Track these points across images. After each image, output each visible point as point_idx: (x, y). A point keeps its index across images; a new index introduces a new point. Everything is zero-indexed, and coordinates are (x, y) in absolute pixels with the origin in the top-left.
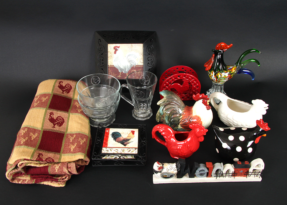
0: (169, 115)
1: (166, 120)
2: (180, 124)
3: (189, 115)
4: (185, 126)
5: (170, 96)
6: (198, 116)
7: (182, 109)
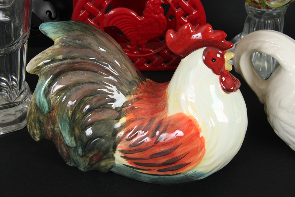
0: (74, 114)
2: (120, 147)
3: (152, 113)
4: (136, 155)
5: (75, 39)
6: (188, 117)
7: (127, 91)
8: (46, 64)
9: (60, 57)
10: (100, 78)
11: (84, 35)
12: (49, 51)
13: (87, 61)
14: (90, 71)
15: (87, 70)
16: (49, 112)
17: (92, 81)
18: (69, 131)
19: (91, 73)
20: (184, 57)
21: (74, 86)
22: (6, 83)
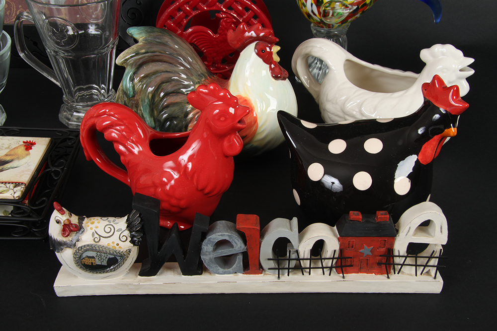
0: (153, 97)
1: (145, 116)
2: (189, 128)
5: (155, 38)
6: (244, 98)
7: (197, 81)
8: (132, 57)
9: (143, 51)
10: (175, 69)
11: (162, 36)
12: (134, 47)
13: (164, 55)
14: (167, 62)
15: (165, 62)
16: (134, 96)
17: (168, 70)
18: (149, 112)
19: (167, 64)
20: (241, 51)
21: (154, 75)
22: (97, 89)
